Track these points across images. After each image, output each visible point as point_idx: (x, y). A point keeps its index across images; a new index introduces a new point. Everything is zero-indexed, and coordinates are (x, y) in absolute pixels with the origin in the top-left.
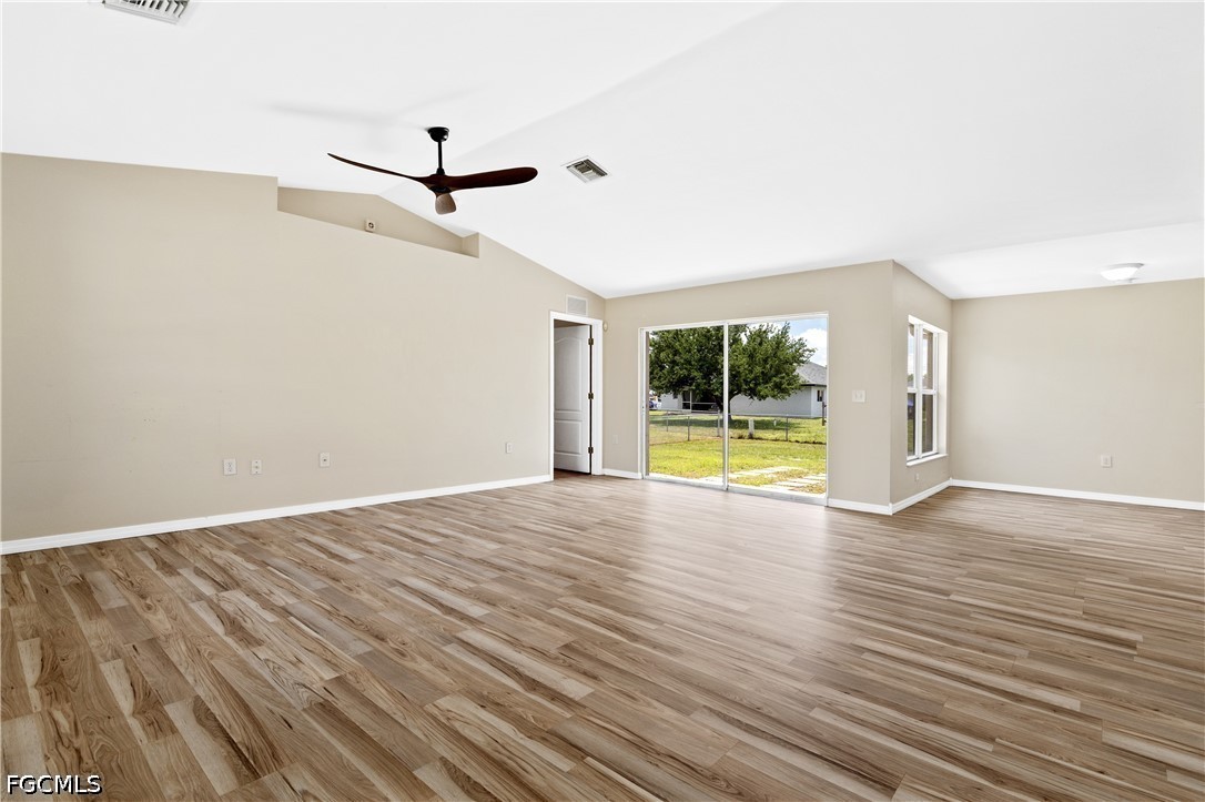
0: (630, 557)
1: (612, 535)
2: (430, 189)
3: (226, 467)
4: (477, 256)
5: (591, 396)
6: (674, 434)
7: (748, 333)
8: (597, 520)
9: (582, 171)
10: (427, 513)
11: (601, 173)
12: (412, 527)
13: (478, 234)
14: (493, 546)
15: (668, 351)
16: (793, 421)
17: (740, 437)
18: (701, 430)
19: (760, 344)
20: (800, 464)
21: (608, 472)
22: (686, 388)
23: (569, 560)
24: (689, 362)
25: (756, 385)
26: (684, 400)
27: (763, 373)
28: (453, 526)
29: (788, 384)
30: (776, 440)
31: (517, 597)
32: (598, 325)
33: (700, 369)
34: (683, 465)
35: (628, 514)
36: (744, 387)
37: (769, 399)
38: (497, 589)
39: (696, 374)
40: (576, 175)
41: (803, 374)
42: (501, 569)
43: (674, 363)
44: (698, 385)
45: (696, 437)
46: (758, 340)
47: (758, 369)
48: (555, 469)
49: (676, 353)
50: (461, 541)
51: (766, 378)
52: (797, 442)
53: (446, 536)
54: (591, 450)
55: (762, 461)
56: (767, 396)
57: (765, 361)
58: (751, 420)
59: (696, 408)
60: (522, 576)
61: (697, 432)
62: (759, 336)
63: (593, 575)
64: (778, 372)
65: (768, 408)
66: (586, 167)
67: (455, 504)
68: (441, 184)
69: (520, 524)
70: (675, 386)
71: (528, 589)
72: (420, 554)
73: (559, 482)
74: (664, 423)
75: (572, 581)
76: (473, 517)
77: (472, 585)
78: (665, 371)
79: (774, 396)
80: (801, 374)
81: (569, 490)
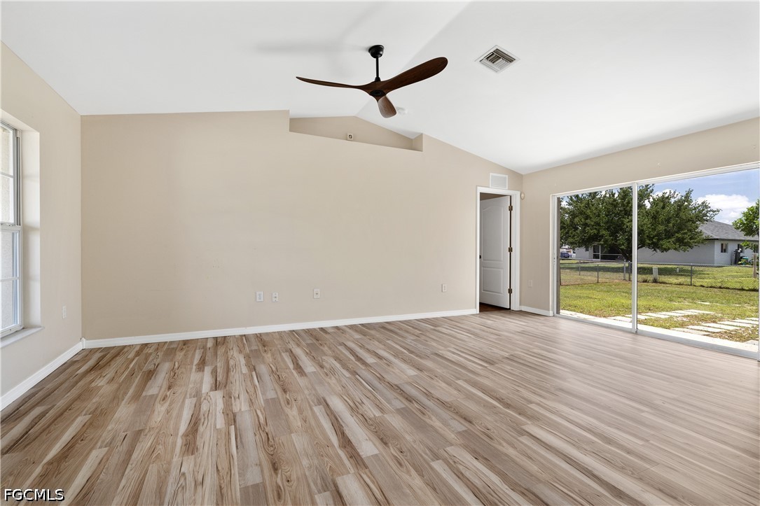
0: (531, 402)
1: (517, 372)
2: (370, 94)
3: (258, 297)
4: (422, 151)
5: (510, 250)
6: (586, 278)
7: (651, 200)
8: (506, 355)
9: (493, 61)
10: (378, 335)
11: (510, 60)
12: (362, 347)
13: (422, 134)
14: (412, 372)
15: (580, 216)
16: (697, 269)
17: (645, 281)
18: (608, 275)
19: (663, 208)
20: (710, 308)
21: (524, 308)
22: (596, 243)
23: (470, 396)
24: (598, 224)
25: (659, 240)
26: (594, 252)
27: (665, 229)
28: (390, 348)
29: (691, 239)
30: (680, 284)
31: (410, 437)
32: (517, 196)
33: (608, 229)
34: (593, 304)
35: (535, 351)
36: (648, 241)
37: (671, 252)
38: (396, 422)
39: (604, 232)
40: (488, 66)
41: (705, 230)
42: (409, 399)
43: (586, 225)
44: (606, 241)
45: (604, 280)
46: (662, 204)
47: (661, 228)
48: (480, 303)
49: (587, 217)
50: (389, 363)
51: (669, 235)
52: (702, 286)
53: (380, 357)
54: (510, 291)
55: (669, 304)
56: (669, 249)
57: (668, 221)
58: (655, 267)
59: (604, 258)
60: (423, 410)
61: (604, 277)
62: (663, 201)
63: (489, 420)
64: (680, 229)
65: (672, 258)
66: (497, 57)
67: (400, 329)
68: (378, 89)
69: (440, 352)
70: (586, 242)
71: (422, 427)
72: (354, 373)
73: (485, 315)
74: (577, 269)
75: (467, 424)
76: (408, 341)
77: (378, 414)
78: (578, 231)
79: (675, 249)
80: (704, 231)
81: (489, 322)
